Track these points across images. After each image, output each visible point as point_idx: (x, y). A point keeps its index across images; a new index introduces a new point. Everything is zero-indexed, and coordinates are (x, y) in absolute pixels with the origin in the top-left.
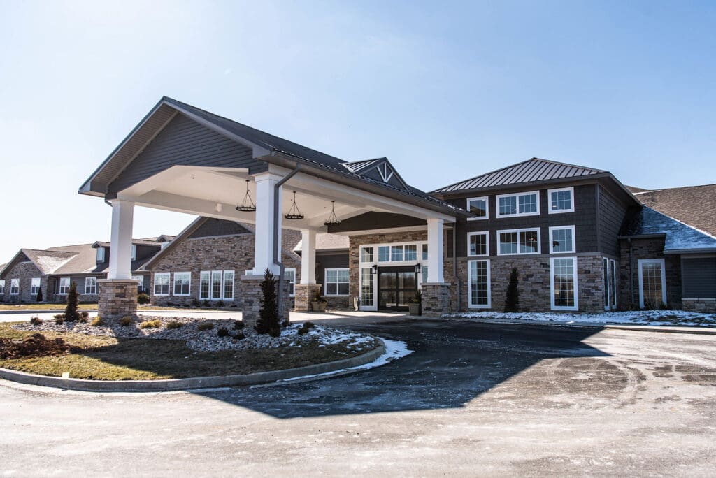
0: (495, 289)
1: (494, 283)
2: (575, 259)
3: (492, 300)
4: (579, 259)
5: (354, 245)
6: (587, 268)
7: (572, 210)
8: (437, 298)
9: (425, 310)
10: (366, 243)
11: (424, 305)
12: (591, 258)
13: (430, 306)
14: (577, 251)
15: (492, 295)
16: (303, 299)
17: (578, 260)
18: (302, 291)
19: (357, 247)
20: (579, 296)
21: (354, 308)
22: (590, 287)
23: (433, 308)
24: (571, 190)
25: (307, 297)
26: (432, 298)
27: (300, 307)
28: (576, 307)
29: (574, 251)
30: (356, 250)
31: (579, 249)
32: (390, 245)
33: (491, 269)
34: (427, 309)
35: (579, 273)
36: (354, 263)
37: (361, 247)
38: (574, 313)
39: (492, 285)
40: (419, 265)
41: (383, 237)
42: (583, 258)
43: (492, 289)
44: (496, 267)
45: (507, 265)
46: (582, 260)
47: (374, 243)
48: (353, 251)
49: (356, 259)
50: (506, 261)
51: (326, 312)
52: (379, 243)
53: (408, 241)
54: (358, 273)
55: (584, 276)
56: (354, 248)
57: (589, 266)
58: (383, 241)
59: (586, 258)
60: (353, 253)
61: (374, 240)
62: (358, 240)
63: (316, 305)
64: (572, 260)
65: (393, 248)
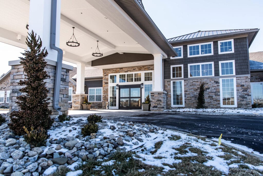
0: (187, 96)
1: (186, 93)
2: (235, 79)
3: (185, 102)
4: (238, 78)
5: (105, 74)
6: (242, 84)
7: (233, 51)
8: (160, 100)
9: (153, 107)
10: (112, 73)
12: (245, 78)
13: (156, 105)
14: (236, 74)
15: (185, 99)
16: (77, 102)
17: (237, 79)
18: (76, 98)
19: (107, 75)
20: (238, 99)
21: (106, 108)
22: (244, 94)
23: (158, 106)
24: (232, 41)
25: (80, 101)
26: (158, 100)
27: (75, 107)
28: (236, 105)
29: (234, 74)
30: (107, 77)
31: (237, 73)
32: (126, 74)
33: (185, 85)
34: (154, 107)
35: (237, 86)
36: (105, 84)
37: (110, 75)
38: (235, 108)
40: (142, 84)
41: (122, 69)
42: (240, 78)
43: (185, 96)
44: (187, 84)
45: (194, 83)
46: (239, 79)
47: (117, 73)
48: (105, 77)
49: (107, 81)
50: (194, 80)
51: (91, 109)
52: (120, 72)
53: (136, 71)
54: (108, 89)
55: (241, 88)
56: (105, 76)
57: (243, 82)
58: (122, 72)
59: (242, 78)
60: (105, 78)
61: (116, 70)
62: (108, 71)
63: (85, 106)
64: (233, 79)
65: (128, 75)
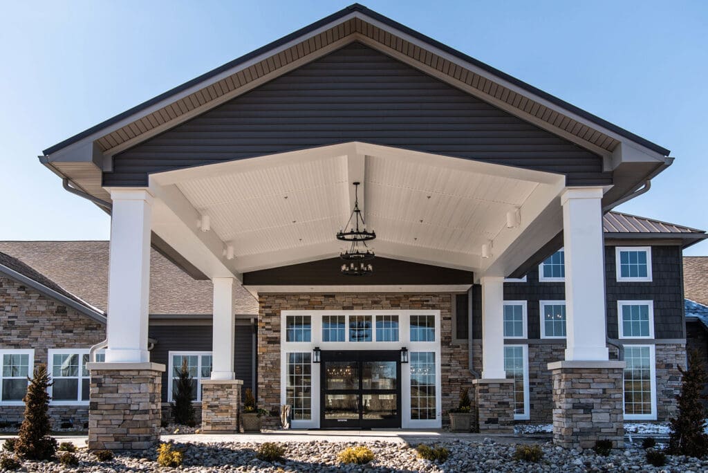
0: (536, 390)
1: (535, 380)
2: (652, 348)
3: (532, 406)
4: (659, 347)
5: (268, 311)
6: (669, 361)
7: (649, 278)
8: (507, 403)
9: (486, 423)
10: (297, 307)
11: (483, 416)
12: (675, 347)
13: (496, 416)
14: (657, 337)
15: (531, 399)
16: (224, 408)
17: (657, 350)
19: (276, 314)
20: (658, 400)
21: (282, 425)
22: (672, 387)
23: (501, 419)
24: (648, 250)
26: (499, 403)
27: (215, 424)
28: (653, 415)
29: (652, 336)
30: (274, 320)
31: (659, 334)
32: (347, 314)
33: (530, 360)
34: (490, 421)
35: (657, 367)
36: (269, 343)
37: (284, 314)
38: (652, 422)
39: (530, 384)
40: (404, 350)
41: (331, 300)
42: (663, 347)
43: (531, 390)
44: (537, 356)
45: (555, 353)
46: (661, 350)
47: (314, 309)
48: (268, 320)
49: (275, 335)
50: (554, 347)
52: (323, 309)
53: (383, 308)
54: (279, 360)
55: (665, 371)
56: (268, 315)
57: (672, 358)
58: (332, 307)
59: (668, 347)
60: (267, 323)
61: (312, 302)
62: (277, 301)
64: (648, 349)
65: (352, 319)
